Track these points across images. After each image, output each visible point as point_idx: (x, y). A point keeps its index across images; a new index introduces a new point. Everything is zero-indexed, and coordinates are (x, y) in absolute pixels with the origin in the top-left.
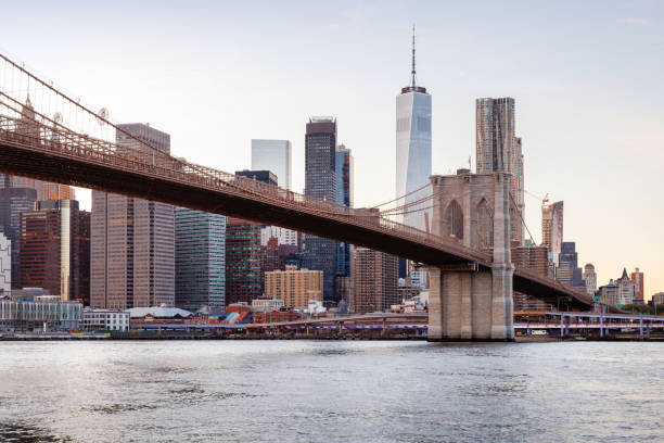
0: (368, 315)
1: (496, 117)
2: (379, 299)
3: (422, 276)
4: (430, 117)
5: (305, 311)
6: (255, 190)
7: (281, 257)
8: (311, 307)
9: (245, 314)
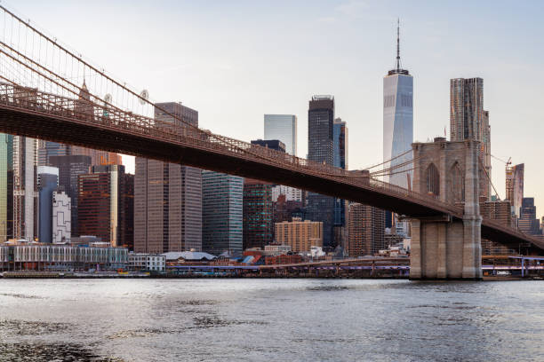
0: (361, 258)
1: (467, 94)
2: (369, 245)
3: (405, 226)
4: (412, 95)
5: (309, 255)
6: (267, 156)
7: (289, 210)
8: (313, 251)
9: (259, 257)
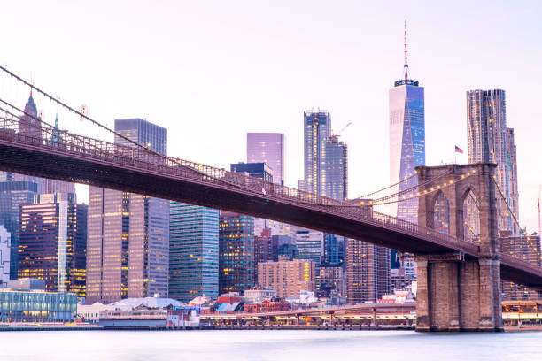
0: (359, 305)
2: (371, 289)
4: (423, 109)
5: (297, 301)
8: (303, 297)
9: (236, 304)
